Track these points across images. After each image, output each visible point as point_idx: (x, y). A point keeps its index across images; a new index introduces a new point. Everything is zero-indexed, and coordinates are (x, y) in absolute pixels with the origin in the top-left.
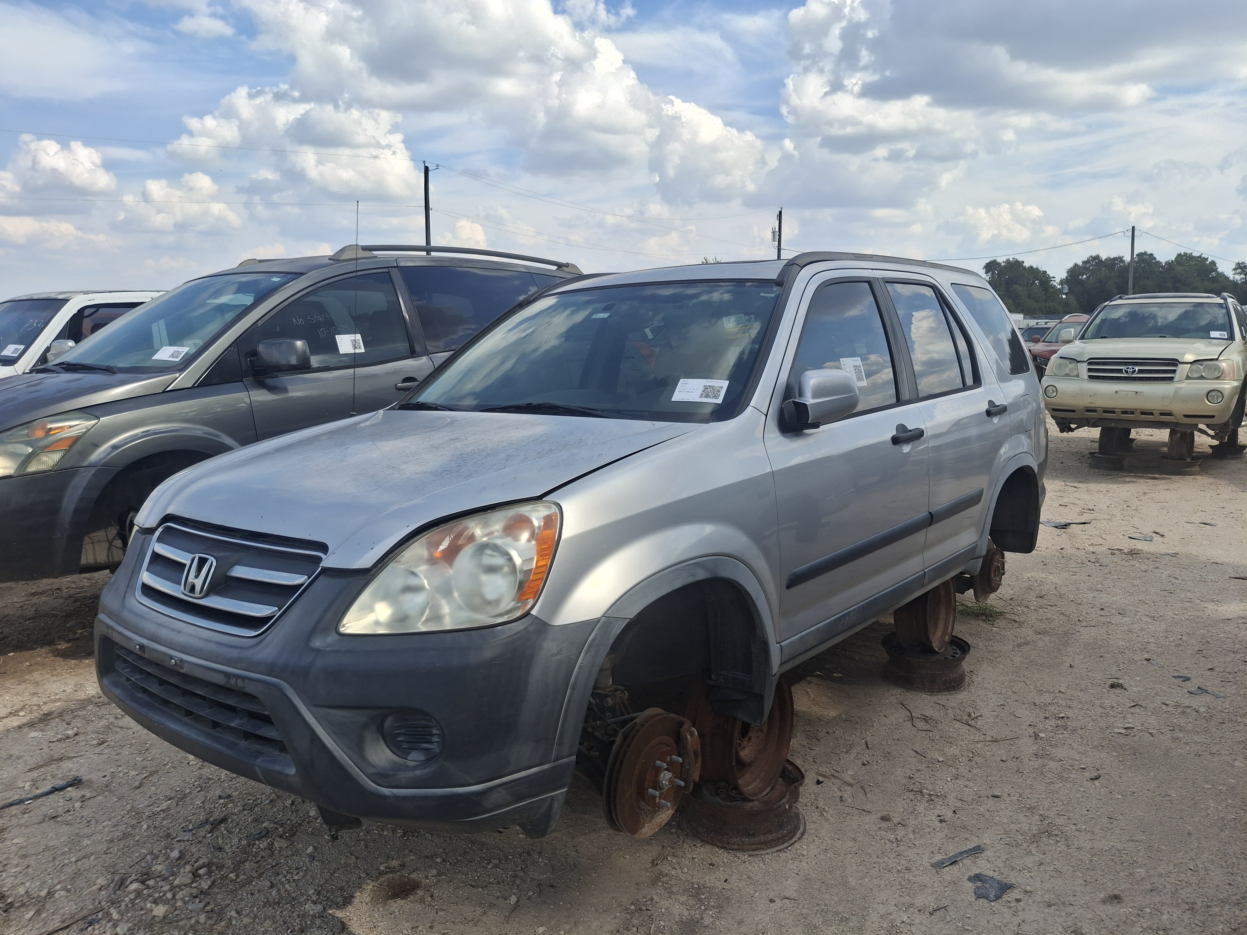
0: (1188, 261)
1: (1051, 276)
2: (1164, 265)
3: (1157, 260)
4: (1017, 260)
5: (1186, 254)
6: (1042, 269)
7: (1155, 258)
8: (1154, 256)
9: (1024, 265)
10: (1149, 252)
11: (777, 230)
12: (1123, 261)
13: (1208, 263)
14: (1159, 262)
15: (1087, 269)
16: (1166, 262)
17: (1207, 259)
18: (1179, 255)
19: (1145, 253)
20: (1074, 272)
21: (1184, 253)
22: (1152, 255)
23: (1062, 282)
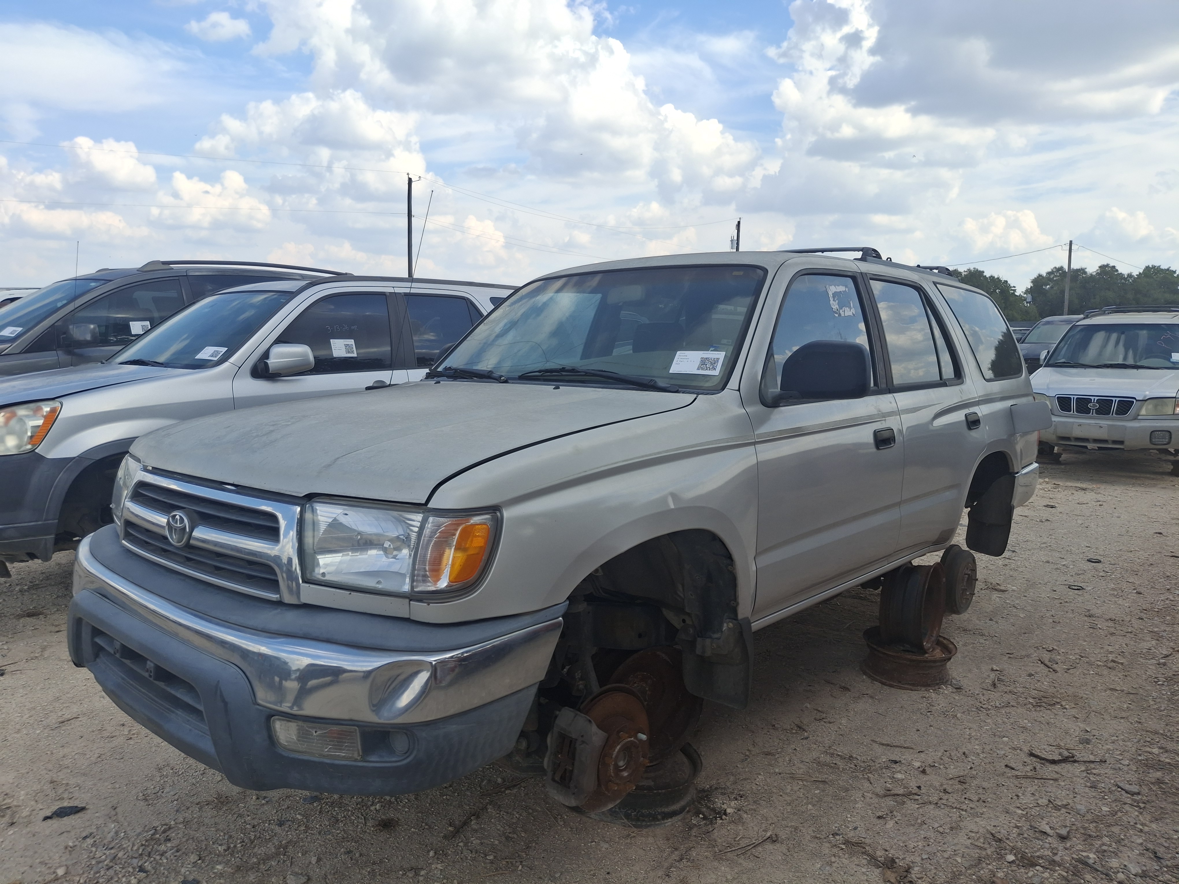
0: (1156, 274)
1: (1012, 285)
2: (1126, 277)
3: (1120, 272)
4: (977, 270)
5: (1154, 267)
6: (1003, 279)
7: (1117, 271)
8: (1116, 268)
9: (985, 274)
10: (1111, 265)
11: (736, 238)
12: (1085, 273)
13: (1175, 275)
14: (1121, 274)
15: (1051, 280)
16: (1128, 274)
17: (1175, 272)
18: (1147, 268)
19: (1107, 265)
20: (1038, 282)
21: (1152, 266)
22: (1114, 267)
23: (1027, 291)
